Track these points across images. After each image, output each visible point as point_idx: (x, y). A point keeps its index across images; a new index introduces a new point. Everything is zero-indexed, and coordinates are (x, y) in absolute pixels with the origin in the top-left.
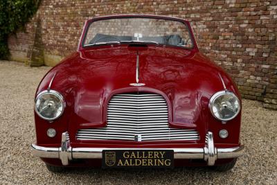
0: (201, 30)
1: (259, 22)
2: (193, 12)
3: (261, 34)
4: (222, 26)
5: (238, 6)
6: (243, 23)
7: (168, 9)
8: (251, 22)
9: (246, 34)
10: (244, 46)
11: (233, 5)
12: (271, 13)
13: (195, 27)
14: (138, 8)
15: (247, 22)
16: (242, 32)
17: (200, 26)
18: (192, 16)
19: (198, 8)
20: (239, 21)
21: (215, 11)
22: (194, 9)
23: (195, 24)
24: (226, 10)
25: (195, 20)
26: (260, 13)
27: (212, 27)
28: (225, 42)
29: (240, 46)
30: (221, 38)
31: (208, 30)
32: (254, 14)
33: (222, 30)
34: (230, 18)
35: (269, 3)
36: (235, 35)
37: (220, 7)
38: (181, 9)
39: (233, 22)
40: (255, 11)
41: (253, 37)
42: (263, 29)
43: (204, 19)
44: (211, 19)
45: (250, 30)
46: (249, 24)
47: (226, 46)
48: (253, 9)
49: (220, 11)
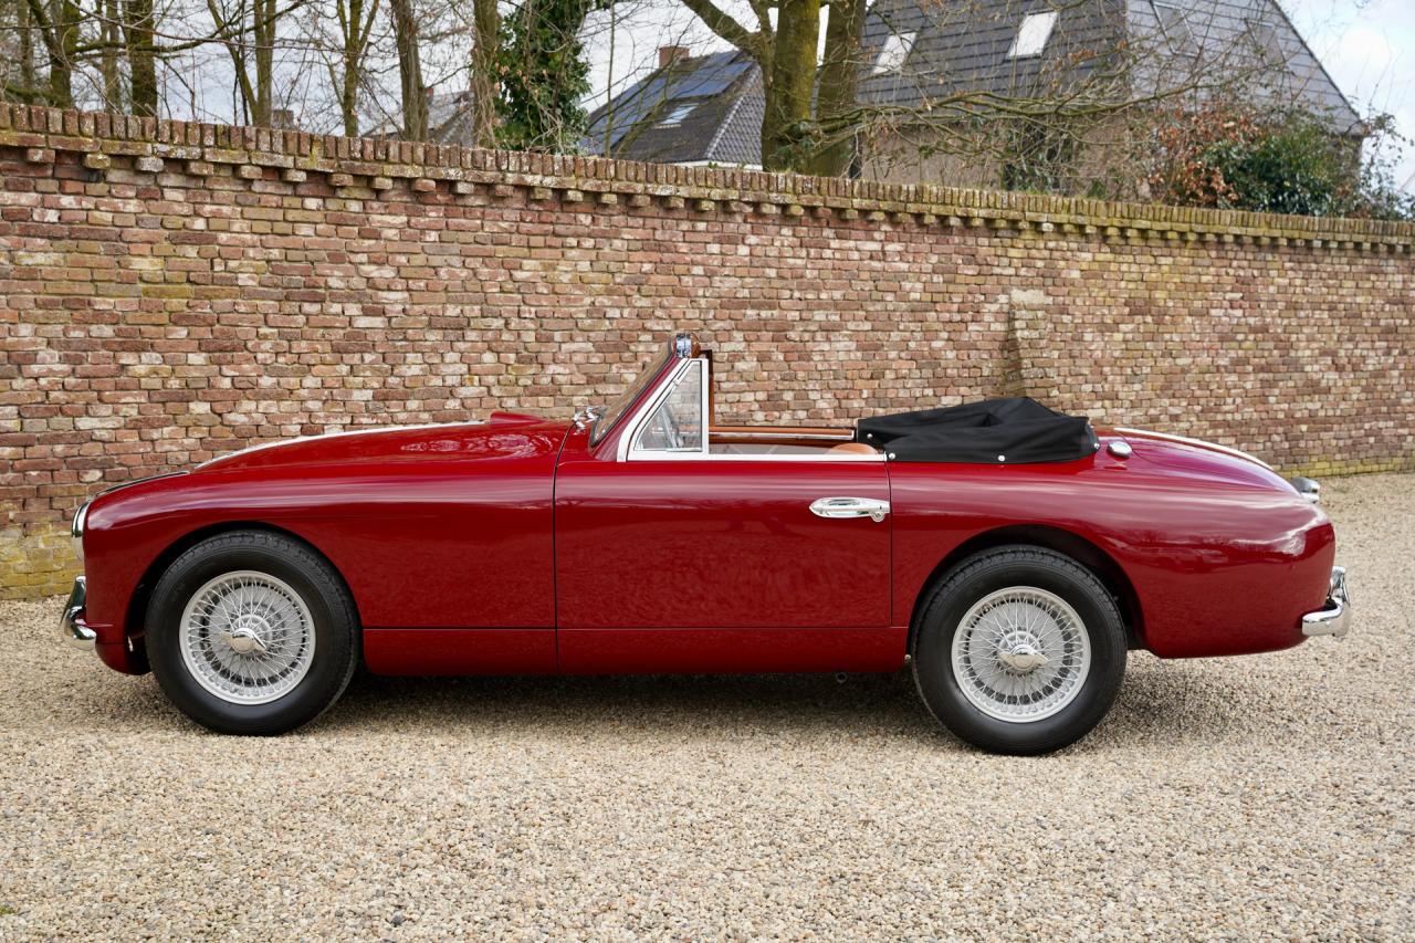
0: (842, 356)
1: (965, 337)
2: (821, 306)
3: (970, 363)
4: (895, 346)
5: (927, 297)
6: (937, 339)
7: (746, 293)
8: (953, 336)
9: (943, 363)
10: (940, 391)
11: (917, 296)
12: (987, 318)
13: (826, 347)
14: (628, 282)
15: (945, 335)
16: (934, 360)
17: (840, 346)
18: (819, 316)
19: (837, 295)
20: (930, 335)
21: (879, 306)
22: (824, 296)
23: (828, 340)
24: (904, 306)
25: (828, 330)
26: (968, 317)
27: (870, 348)
28: (899, 384)
29: (929, 392)
30: (889, 375)
31: (859, 354)
32: (957, 317)
33: (893, 354)
34: (912, 326)
35: (982, 298)
36: (919, 368)
37: (890, 297)
38: (787, 294)
39: (918, 335)
40: (959, 311)
41: (955, 371)
42: (973, 353)
43: (851, 326)
44: (867, 326)
45: (951, 355)
46: (949, 339)
47: (902, 393)
48: (955, 307)
49: (890, 307)
